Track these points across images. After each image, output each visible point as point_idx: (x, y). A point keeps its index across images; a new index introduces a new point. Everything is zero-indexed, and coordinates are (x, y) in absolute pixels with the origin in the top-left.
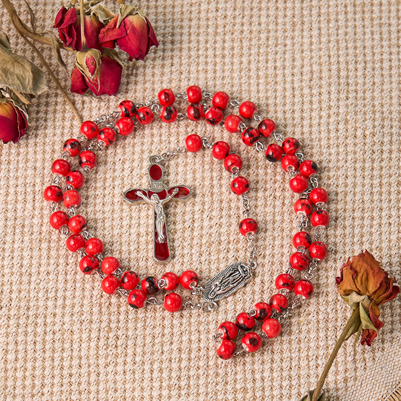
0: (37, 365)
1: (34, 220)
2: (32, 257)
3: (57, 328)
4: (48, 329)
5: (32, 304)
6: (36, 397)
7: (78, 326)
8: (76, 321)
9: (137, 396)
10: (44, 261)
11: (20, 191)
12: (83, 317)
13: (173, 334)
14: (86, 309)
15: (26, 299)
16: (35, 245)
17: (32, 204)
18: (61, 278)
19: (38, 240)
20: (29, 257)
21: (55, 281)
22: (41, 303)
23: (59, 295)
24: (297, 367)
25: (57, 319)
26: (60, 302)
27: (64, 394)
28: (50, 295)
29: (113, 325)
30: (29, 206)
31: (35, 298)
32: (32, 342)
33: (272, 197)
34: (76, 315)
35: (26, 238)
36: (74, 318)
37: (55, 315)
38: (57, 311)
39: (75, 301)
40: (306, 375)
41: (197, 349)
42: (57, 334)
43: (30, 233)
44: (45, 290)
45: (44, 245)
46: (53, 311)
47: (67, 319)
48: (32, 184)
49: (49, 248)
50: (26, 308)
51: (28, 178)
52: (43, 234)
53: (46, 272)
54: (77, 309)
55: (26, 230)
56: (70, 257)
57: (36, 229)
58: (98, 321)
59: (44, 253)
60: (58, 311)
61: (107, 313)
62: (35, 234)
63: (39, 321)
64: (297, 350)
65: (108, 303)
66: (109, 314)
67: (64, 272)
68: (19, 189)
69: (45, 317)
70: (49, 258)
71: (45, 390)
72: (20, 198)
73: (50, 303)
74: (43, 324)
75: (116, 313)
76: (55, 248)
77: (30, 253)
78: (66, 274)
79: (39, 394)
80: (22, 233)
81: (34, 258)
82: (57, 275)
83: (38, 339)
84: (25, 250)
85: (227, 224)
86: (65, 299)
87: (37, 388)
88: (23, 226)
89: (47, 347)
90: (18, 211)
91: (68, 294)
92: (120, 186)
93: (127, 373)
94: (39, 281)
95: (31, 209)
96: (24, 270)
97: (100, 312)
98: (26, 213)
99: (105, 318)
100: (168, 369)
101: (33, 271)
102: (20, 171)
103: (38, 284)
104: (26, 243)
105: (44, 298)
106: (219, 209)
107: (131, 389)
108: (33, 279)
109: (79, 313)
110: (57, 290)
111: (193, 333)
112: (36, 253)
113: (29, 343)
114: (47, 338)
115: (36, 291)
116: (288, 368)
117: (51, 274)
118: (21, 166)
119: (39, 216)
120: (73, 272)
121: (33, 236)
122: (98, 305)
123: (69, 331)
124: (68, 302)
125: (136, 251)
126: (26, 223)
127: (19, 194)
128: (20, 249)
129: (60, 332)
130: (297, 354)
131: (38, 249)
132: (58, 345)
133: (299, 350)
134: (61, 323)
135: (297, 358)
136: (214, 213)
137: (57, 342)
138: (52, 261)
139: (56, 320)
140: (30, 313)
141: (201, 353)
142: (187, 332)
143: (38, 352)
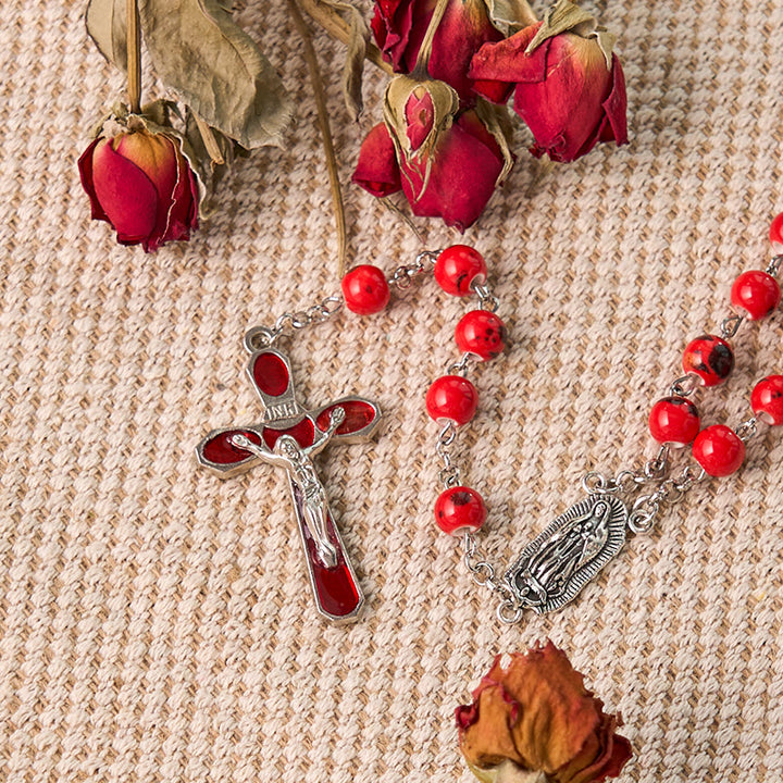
0: (30, 645)
1: (60, 254)
2: (45, 354)
3: (92, 552)
4: (69, 554)
5: (32, 481)
6: (18, 732)
7: (151, 554)
8: (148, 539)
9: (291, 757)
10: (77, 368)
11: (30, 169)
12: (167, 532)
13: (404, 602)
14: (178, 509)
15: (18, 466)
16: (57, 321)
17: (60, 209)
18: (118, 418)
19: (66, 309)
20: (38, 352)
21: (101, 423)
22: (58, 481)
23: (109, 463)
24: (733, 721)
25: (98, 529)
26: (109, 483)
27: (95, 733)
28: (84, 463)
29: (245, 562)
30: (51, 214)
31: (43, 467)
32: (25, 583)
33: (709, 259)
34: (148, 524)
35: (36, 301)
36: (142, 530)
37: (91, 518)
38: (99, 507)
39: (150, 484)
40: (755, 747)
41: (466, 648)
42: (92, 570)
43: (46, 287)
44: (71, 446)
45: (83, 325)
46: (88, 506)
47: (123, 531)
48: (64, 155)
49: (95, 335)
50: (15, 489)
51: (57, 137)
52: (82, 295)
53: (79, 399)
54: (153, 507)
55: (37, 278)
56: (148, 363)
57: (63, 279)
58: (206, 545)
59: (81, 345)
60: (103, 508)
61: (232, 525)
62: (59, 292)
63: (48, 528)
64: (738, 675)
65: (239, 499)
66: (240, 530)
67: (127, 404)
68: (30, 165)
69: (65, 519)
70: (91, 360)
71: (45, 717)
72: (28, 190)
73: (82, 484)
74: (56, 537)
75: (257, 527)
76: (112, 335)
77: (41, 341)
78: (134, 409)
79: (28, 726)
80: (26, 285)
81: (51, 356)
82: (108, 408)
83: (40, 576)
84: (29, 331)
85: (582, 320)
86: (122, 475)
87: (22, 709)
88: (31, 267)
89: (63, 601)
90: (21, 226)
91: (133, 463)
92: (304, 186)
93: (272, 693)
94: (57, 420)
95: (56, 221)
96: (19, 387)
97: (215, 522)
98: (40, 231)
99: (226, 538)
100: (383, 694)
101: (46, 390)
102: (35, 116)
103: (55, 428)
104: (34, 316)
105: (68, 468)
106: (563, 275)
107: (277, 738)
108: (43, 413)
109: (158, 520)
110: (105, 450)
111: (458, 604)
112: (56, 344)
113: (13, 586)
114: (64, 576)
115: (46, 446)
116: (710, 721)
117: (95, 404)
118: (39, 101)
119: (77, 244)
120: (153, 405)
121: (54, 298)
122: (210, 501)
123: (126, 565)
124: (131, 486)
125: (327, 365)
126: (40, 259)
127: (28, 178)
128: (15, 328)
129: (102, 564)
130: (737, 685)
131: (63, 332)
132: (90, 598)
133: (744, 678)
134: (106, 540)
135: (736, 698)
136: (548, 286)
137: (89, 590)
138: (99, 370)
139: (93, 530)
140: (27, 505)
141: (475, 659)
142: (443, 600)
143: (37, 613)
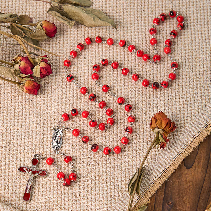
0: (14, 167)
1: (12, 108)
2: (11, 122)
3: (22, 151)
4: (18, 152)
5: (11, 142)
7: (31, 151)
8: (30, 149)
10: (16, 124)
11: (6, 95)
13: (69, 153)
14: (34, 143)
15: (9, 140)
16: (13, 117)
17: (11, 101)
18: (23, 131)
19: (13, 116)
20: (10, 122)
21: (21, 132)
22: (15, 141)
23: (22, 138)
24: (120, 166)
26: (23, 141)
28: (19, 138)
29: (45, 150)
30: (10, 102)
31: (13, 140)
32: (12, 157)
33: (109, 97)
35: (9, 115)
36: (29, 147)
38: (22, 145)
39: (29, 140)
40: (124, 169)
41: (79, 159)
43: (10, 113)
44: (17, 136)
45: (16, 118)
46: (20, 145)
47: (26, 148)
48: (10, 93)
49: (18, 119)
50: (9, 143)
51: (9, 90)
52: (16, 113)
53: (17, 129)
54: (30, 144)
55: (9, 111)
56: (27, 122)
57: (13, 111)
58: (39, 149)
59: (16, 120)
60: (23, 145)
61: (42, 145)
62: (12, 113)
64: (120, 159)
65: (43, 141)
66: (43, 146)
67: (24, 128)
68: (5, 95)
69: (17, 147)
70: (18, 123)
71: (17, 177)
72: (6, 99)
73: (19, 141)
74: (16, 150)
75: (46, 145)
76: (21, 119)
77: (10, 121)
78: (25, 129)
79: (15, 179)
80: (7, 112)
81: (12, 123)
82: (22, 130)
83: (14, 156)
84: (8, 119)
85: (91, 108)
86: (25, 139)
87: (14, 176)
88: (7, 110)
89: (18, 159)
90: (5, 104)
91: (26, 137)
92: (47, 93)
94: (14, 132)
95: (11, 103)
96: (8, 128)
97: (40, 145)
98: (8, 104)
99: (41, 147)
100: (68, 168)
101: (12, 128)
102: (5, 87)
103: (14, 134)
104: (9, 117)
105: (16, 139)
106: (87, 102)
107: (53, 176)
108: (12, 131)
109: (31, 146)
110: (22, 136)
111: (78, 153)
112: (12, 121)
113: (10, 158)
114: (18, 156)
115: (13, 136)
116: (117, 166)
117: (19, 129)
118: (6, 85)
119: (14, 106)
120: (28, 128)
121: (11, 114)
122: (38, 142)
123: (27, 153)
124: (26, 141)
125: (54, 119)
126: (9, 109)
127: (5, 97)
128: (6, 119)
129: (23, 153)
130: (120, 160)
131: (14, 119)
132: (22, 159)
133: (121, 159)
134: (24, 150)
135: (120, 162)
136: (85, 104)
137: (22, 157)
138: (19, 124)
139: (21, 148)
140: (11, 146)
141: (81, 161)
142: (75, 152)
143: (14, 162)
